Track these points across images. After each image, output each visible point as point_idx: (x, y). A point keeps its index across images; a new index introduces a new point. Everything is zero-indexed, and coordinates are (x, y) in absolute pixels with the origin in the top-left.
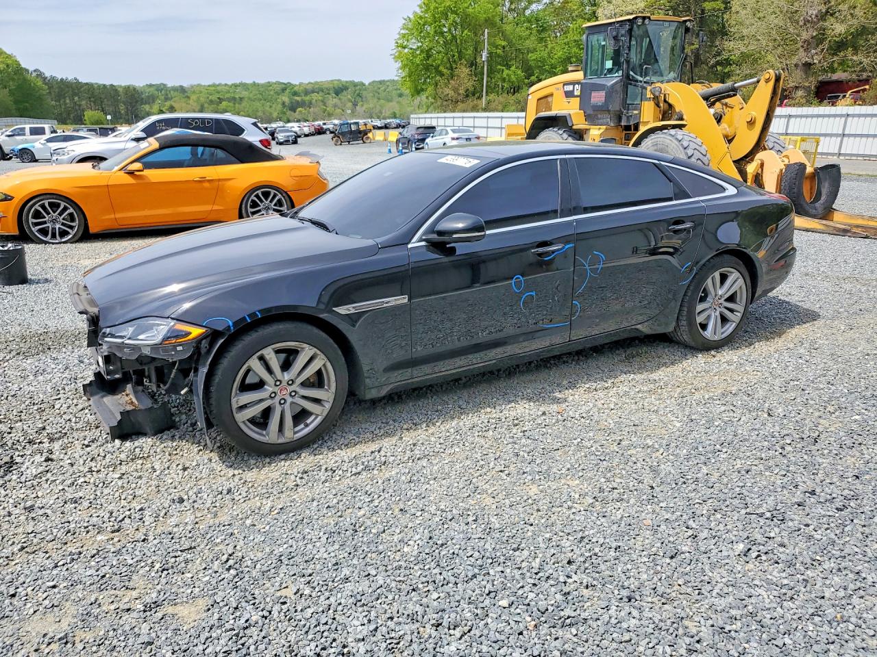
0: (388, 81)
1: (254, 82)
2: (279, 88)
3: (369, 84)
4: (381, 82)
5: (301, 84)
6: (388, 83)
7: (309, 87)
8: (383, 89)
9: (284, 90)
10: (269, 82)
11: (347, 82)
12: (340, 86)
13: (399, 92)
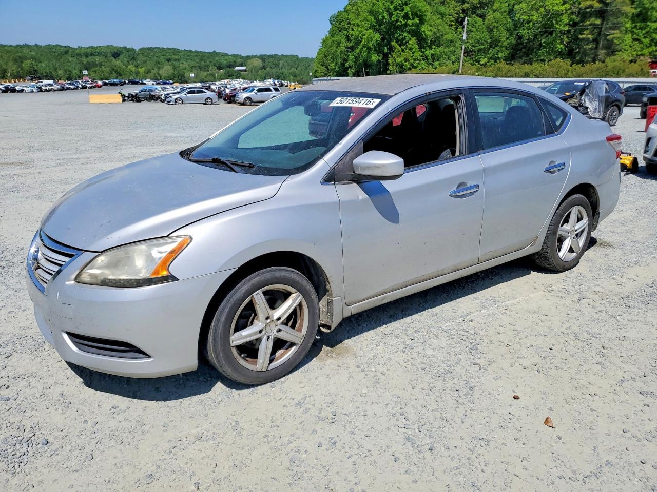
0: (155, 48)
1: (36, 44)
2: (62, 50)
3: (140, 50)
4: (149, 49)
5: (80, 48)
6: (155, 50)
7: (89, 51)
8: (152, 54)
9: (67, 52)
10: (49, 45)
11: (120, 48)
12: (116, 51)
13: (166, 57)
